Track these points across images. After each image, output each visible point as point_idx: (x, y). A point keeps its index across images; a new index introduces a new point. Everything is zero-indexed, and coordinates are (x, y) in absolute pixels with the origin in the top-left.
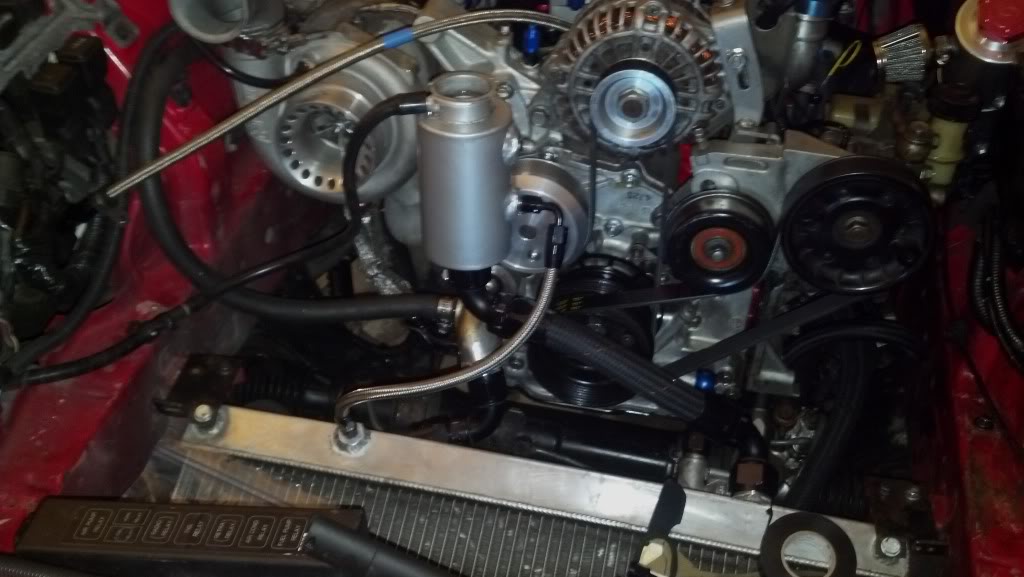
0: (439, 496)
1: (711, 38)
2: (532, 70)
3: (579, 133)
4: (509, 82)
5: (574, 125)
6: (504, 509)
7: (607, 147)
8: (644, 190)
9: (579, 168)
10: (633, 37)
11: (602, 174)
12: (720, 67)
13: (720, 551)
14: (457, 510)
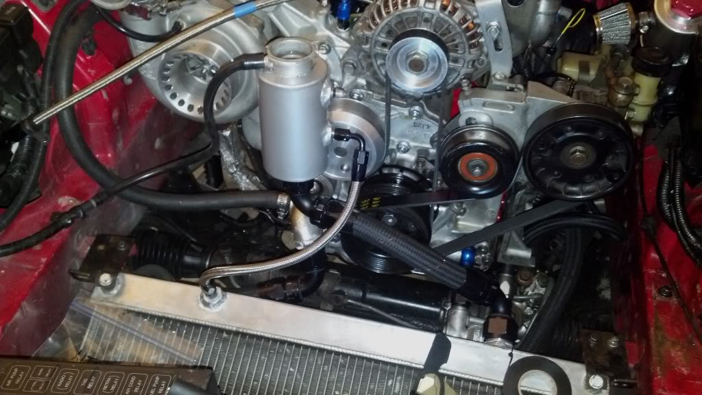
0: (275, 341)
1: (475, 14)
2: (344, 33)
3: (378, 80)
4: (327, 43)
5: (375, 74)
6: (322, 350)
7: (397, 91)
8: (425, 121)
9: (378, 105)
10: (417, 12)
11: (395, 109)
12: (481, 35)
13: (475, 382)
14: (288, 350)
